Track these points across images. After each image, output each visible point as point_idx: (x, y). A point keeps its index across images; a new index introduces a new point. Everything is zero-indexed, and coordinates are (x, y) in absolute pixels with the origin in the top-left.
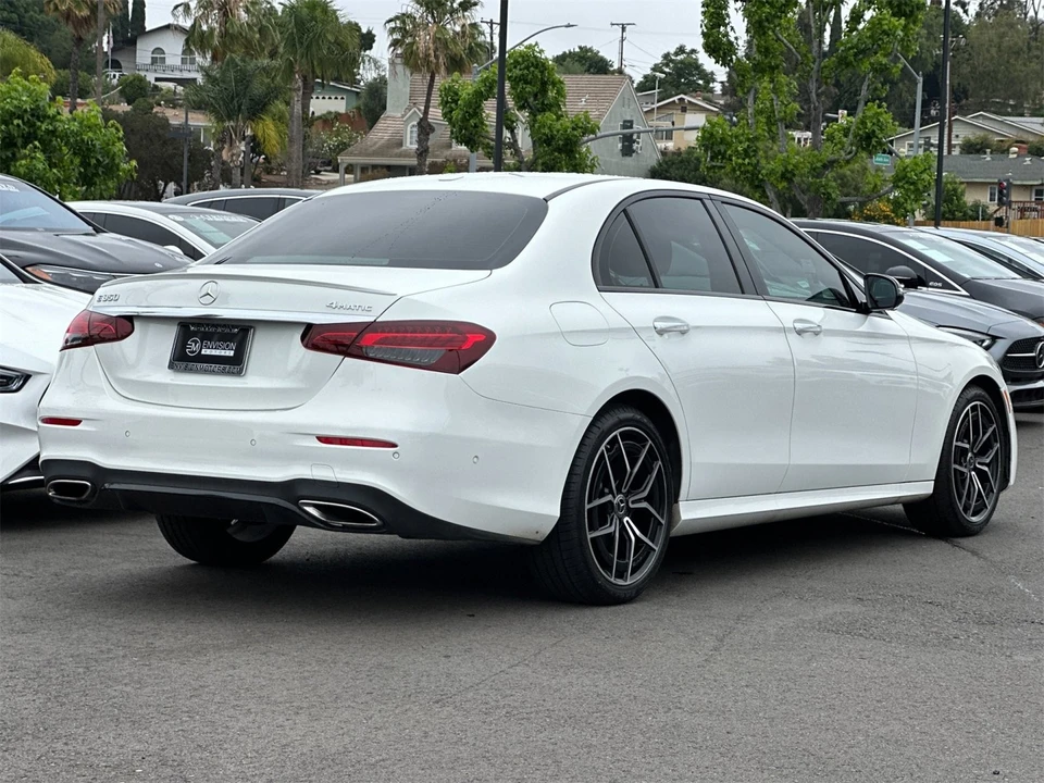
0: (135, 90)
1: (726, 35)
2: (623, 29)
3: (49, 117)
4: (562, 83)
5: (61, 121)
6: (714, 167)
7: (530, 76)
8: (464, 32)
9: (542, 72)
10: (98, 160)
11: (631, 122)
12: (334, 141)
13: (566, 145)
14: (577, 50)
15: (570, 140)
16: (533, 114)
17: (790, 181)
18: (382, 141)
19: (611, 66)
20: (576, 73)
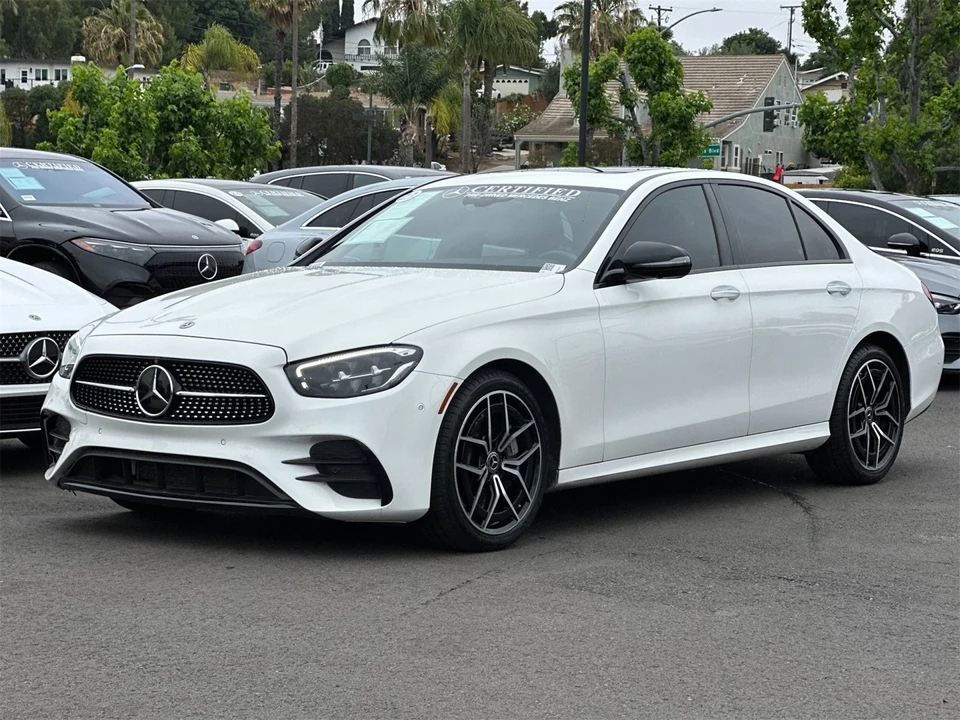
0: (342, 78)
1: (827, 15)
2: (792, 12)
3: (203, 104)
4: (680, 64)
5: (214, 107)
6: (816, 140)
7: (648, 58)
8: (626, 18)
9: (659, 55)
10: (246, 142)
11: (773, 99)
12: (515, 120)
13: (680, 122)
14: (748, 32)
15: (684, 117)
16: (651, 94)
17: (890, 152)
18: (555, 120)
19: (780, 46)
20: (742, 54)
